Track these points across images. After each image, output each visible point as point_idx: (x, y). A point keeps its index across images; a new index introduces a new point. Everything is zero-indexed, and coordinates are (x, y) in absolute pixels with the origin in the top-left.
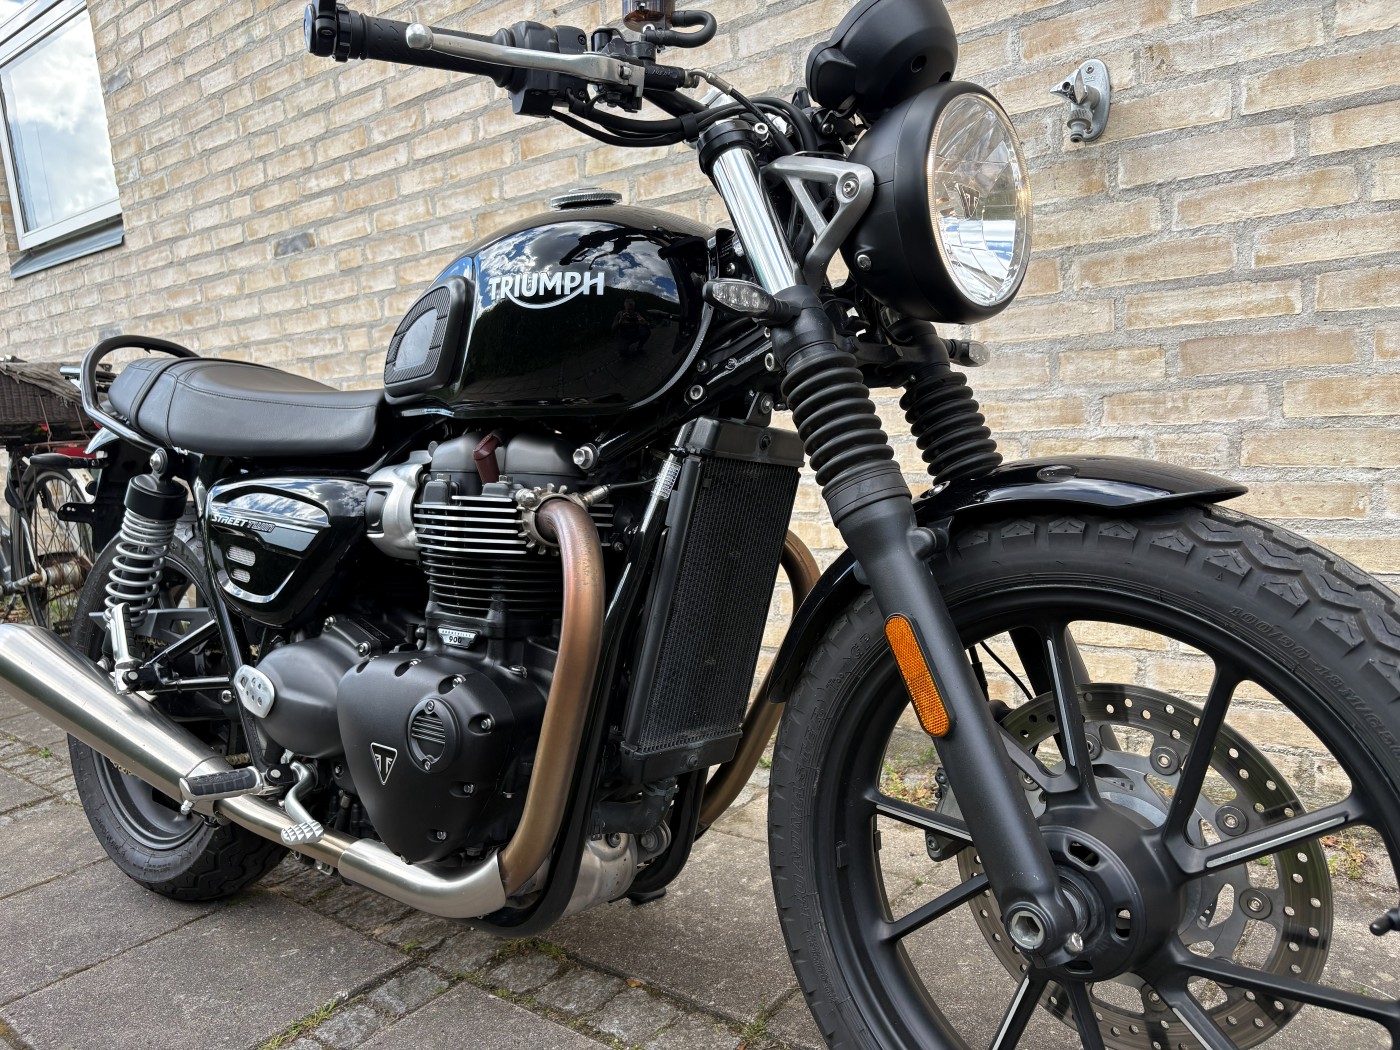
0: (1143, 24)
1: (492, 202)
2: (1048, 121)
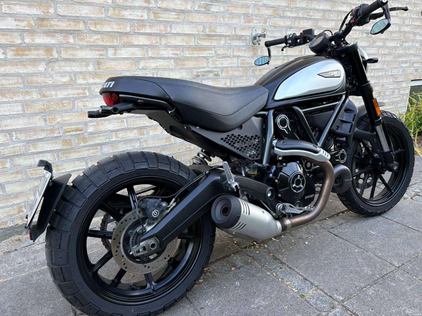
0: (263, 24)
1: (49, 14)
2: (248, 38)
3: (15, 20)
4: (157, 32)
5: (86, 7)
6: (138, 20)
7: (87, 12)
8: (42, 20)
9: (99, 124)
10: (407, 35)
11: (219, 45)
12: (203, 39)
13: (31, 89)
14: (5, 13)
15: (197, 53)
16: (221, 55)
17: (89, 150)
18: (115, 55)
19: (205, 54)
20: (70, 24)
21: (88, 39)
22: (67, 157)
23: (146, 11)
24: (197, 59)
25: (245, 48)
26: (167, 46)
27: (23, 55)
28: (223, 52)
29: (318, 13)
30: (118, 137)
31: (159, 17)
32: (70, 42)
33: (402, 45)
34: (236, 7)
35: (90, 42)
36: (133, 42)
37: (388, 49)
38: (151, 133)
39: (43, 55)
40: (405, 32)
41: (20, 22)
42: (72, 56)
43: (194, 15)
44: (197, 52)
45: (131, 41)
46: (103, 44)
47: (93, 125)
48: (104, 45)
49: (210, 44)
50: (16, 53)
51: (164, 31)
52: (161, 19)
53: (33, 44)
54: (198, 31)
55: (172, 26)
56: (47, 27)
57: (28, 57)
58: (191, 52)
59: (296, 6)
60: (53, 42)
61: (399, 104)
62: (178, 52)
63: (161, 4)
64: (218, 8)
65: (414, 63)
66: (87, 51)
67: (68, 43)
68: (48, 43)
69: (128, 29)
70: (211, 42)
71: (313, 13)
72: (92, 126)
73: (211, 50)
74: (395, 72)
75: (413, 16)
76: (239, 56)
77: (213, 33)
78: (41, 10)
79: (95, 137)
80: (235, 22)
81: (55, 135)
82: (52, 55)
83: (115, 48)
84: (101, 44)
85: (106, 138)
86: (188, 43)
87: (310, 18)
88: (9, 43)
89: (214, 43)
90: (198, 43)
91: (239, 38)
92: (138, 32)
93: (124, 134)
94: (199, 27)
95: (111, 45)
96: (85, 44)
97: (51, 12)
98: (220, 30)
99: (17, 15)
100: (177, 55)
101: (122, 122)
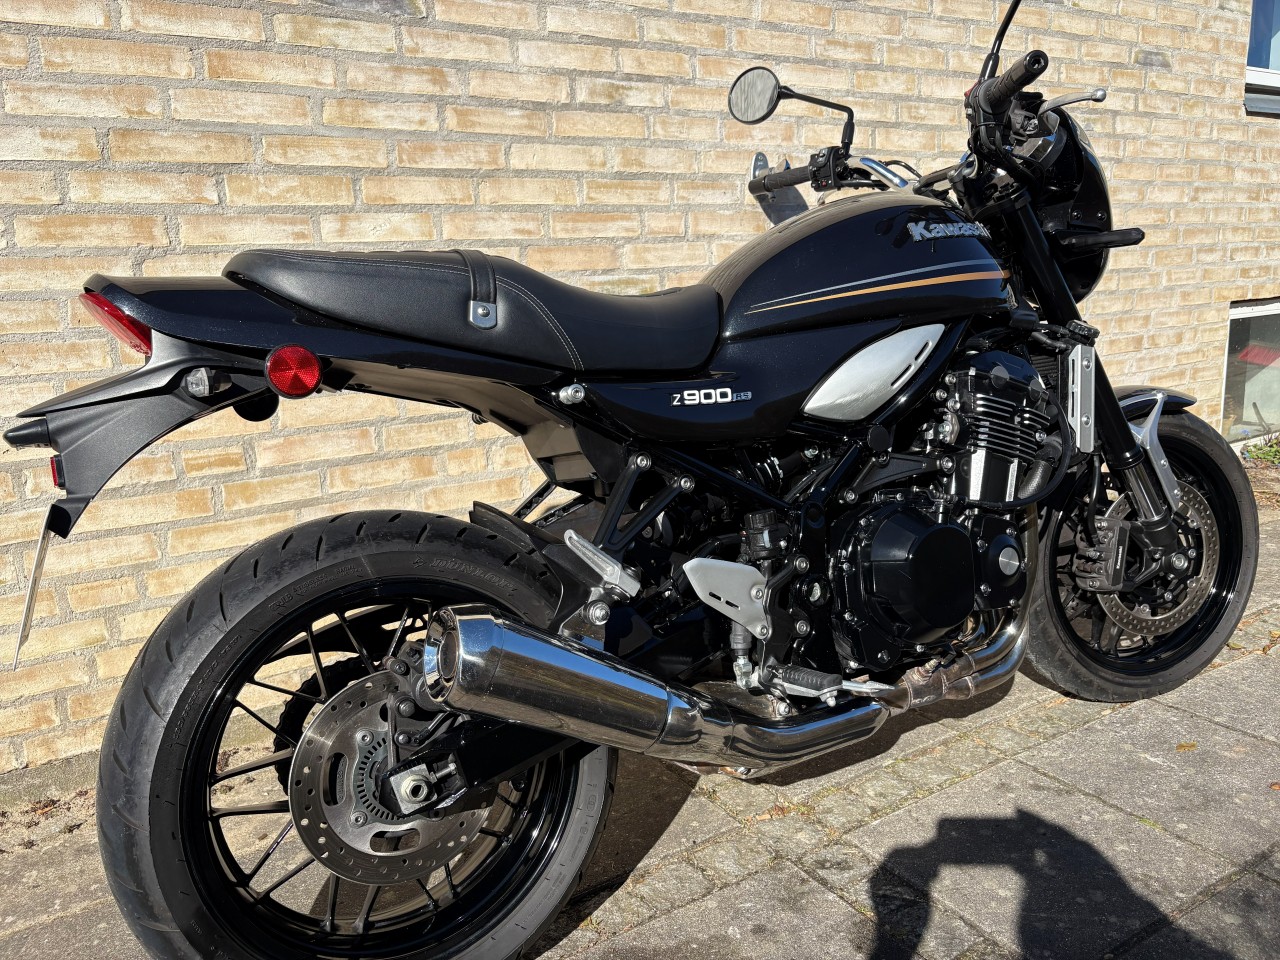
0: (783, 140)
1: (145, 118)
2: (738, 183)
3: (44, 136)
4: (468, 167)
5: (258, 98)
6: (410, 132)
7: (259, 110)
8: (123, 135)
9: (292, 443)
10: (1208, 170)
11: (652, 203)
12: (605, 186)
13: (83, 338)
14: (14, 117)
15: (590, 229)
16: (659, 233)
17: (261, 522)
18: (341, 236)
19: (613, 230)
20: (208, 147)
21: (262, 189)
22: (191, 546)
23: (433, 106)
24: (589, 245)
25: (731, 212)
26: (497, 208)
27: (65, 236)
28: (665, 225)
29: (943, 109)
30: (352, 482)
31: (473, 124)
32: (206, 199)
33: (1195, 199)
34: (701, 93)
35: (268, 199)
36: (397, 198)
37: (1157, 211)
38: (453, 469)
39: (125, 238)
40: (1203, 163)
41: (57, 140)
42: (210, 240)
43: (577, 115)
44: (588, 225)
45: (391, 194)
46: (307, 204)
47: (275, 446)
48: (310, 207)
49: (625, 201)
50: (41, 231)
51: (489, 163)
52: (478, 130)
53: (96, 205)
54: (591, 165)
55: (512, 149)
56: (138, 155)
57: (78, 243)
58: (570, 224)
59: (876, 90)
60: (157, 197)
61: (1201, 374)
62: (531, 226)
63: (480, 86)
64: (649, 97)
65: (1235, 251)
66: (259, 224)
67: (200, 201)
68: (143, 201)
69: (381, 161)
70: (628, 195)
71: (927, 109)
72: (270, 448)
73: (628, 219)
74: (1180, 279)
75: (1220, 116)
76: (712, 236)
77: (635, 169)
78: (122, 105)
79: (282, 482)
80: (698, 137)
81: (155, 479)
82: (152, 238)
83: (342, 213)
84: (300, 204)
85: (315, 486)
86: (563, 198)
87: (918, 125)
88: (22, 202)
89: (640, 198)
90: (591, 199)
91: (712, 181)
92: (414, 166)
93: (370, 471)
94: (594, 149)
95: (332, 207)
96: (251, 203)
97: (151, 112)
98: (658, 160)
99: (48, 122)
100: (529, 232)
101: (364, 435)
